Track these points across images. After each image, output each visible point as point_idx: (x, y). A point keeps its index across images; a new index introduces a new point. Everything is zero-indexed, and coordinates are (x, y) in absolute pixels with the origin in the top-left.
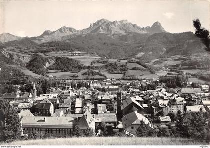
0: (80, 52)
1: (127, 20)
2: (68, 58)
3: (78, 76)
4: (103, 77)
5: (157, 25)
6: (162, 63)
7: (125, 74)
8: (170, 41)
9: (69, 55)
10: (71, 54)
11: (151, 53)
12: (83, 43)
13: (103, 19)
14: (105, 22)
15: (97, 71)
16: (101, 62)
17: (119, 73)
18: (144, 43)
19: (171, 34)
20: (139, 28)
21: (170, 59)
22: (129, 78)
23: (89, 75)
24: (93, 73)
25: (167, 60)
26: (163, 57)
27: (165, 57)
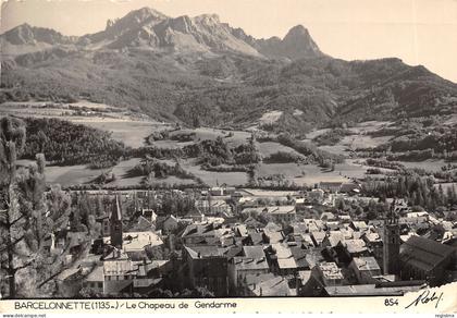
0: (95, 106)
1: (214, 16)
2: (66, 124)
3: (113, 180)
4: (191, 182)
5: (299, 36)
6: (336, 141)
7: (251, 174)
8: (345, 83)
9: (67, 114)
10: (70, 112)
11: (298, 113)
12: (89, 77)
13: (146, 9)
14: (153, 18)
15: (170, 163)
16: (175, 138)
17: (234, 170)
18: (272, 84)
19: (345, 63)
20: (248, 39)
21: (356, 130)
22: (268, 183)
23: (146, 174)
24: (157, 169)
25: (348, 134)
26: (334, 126)
27: (340, 126)
